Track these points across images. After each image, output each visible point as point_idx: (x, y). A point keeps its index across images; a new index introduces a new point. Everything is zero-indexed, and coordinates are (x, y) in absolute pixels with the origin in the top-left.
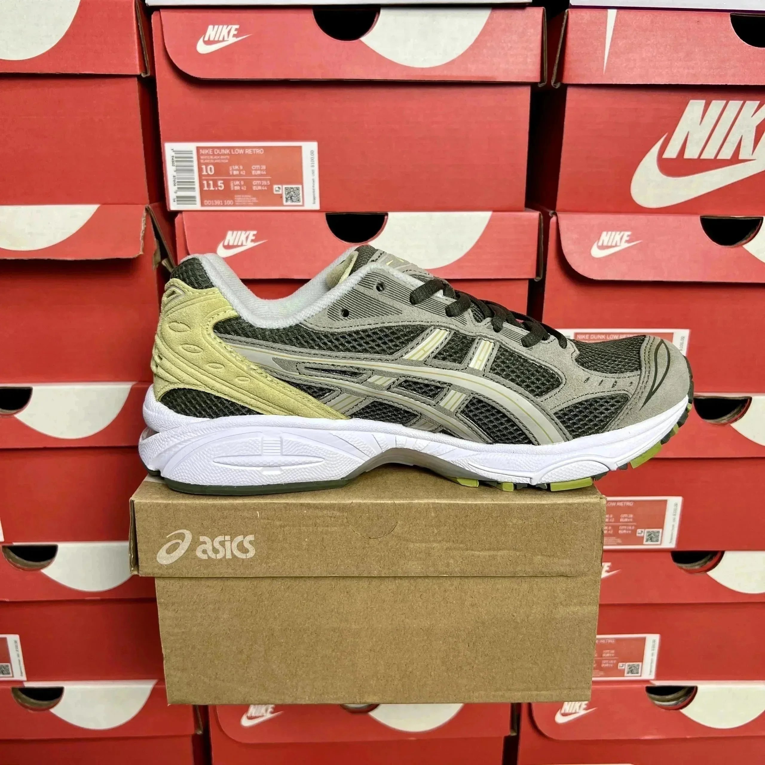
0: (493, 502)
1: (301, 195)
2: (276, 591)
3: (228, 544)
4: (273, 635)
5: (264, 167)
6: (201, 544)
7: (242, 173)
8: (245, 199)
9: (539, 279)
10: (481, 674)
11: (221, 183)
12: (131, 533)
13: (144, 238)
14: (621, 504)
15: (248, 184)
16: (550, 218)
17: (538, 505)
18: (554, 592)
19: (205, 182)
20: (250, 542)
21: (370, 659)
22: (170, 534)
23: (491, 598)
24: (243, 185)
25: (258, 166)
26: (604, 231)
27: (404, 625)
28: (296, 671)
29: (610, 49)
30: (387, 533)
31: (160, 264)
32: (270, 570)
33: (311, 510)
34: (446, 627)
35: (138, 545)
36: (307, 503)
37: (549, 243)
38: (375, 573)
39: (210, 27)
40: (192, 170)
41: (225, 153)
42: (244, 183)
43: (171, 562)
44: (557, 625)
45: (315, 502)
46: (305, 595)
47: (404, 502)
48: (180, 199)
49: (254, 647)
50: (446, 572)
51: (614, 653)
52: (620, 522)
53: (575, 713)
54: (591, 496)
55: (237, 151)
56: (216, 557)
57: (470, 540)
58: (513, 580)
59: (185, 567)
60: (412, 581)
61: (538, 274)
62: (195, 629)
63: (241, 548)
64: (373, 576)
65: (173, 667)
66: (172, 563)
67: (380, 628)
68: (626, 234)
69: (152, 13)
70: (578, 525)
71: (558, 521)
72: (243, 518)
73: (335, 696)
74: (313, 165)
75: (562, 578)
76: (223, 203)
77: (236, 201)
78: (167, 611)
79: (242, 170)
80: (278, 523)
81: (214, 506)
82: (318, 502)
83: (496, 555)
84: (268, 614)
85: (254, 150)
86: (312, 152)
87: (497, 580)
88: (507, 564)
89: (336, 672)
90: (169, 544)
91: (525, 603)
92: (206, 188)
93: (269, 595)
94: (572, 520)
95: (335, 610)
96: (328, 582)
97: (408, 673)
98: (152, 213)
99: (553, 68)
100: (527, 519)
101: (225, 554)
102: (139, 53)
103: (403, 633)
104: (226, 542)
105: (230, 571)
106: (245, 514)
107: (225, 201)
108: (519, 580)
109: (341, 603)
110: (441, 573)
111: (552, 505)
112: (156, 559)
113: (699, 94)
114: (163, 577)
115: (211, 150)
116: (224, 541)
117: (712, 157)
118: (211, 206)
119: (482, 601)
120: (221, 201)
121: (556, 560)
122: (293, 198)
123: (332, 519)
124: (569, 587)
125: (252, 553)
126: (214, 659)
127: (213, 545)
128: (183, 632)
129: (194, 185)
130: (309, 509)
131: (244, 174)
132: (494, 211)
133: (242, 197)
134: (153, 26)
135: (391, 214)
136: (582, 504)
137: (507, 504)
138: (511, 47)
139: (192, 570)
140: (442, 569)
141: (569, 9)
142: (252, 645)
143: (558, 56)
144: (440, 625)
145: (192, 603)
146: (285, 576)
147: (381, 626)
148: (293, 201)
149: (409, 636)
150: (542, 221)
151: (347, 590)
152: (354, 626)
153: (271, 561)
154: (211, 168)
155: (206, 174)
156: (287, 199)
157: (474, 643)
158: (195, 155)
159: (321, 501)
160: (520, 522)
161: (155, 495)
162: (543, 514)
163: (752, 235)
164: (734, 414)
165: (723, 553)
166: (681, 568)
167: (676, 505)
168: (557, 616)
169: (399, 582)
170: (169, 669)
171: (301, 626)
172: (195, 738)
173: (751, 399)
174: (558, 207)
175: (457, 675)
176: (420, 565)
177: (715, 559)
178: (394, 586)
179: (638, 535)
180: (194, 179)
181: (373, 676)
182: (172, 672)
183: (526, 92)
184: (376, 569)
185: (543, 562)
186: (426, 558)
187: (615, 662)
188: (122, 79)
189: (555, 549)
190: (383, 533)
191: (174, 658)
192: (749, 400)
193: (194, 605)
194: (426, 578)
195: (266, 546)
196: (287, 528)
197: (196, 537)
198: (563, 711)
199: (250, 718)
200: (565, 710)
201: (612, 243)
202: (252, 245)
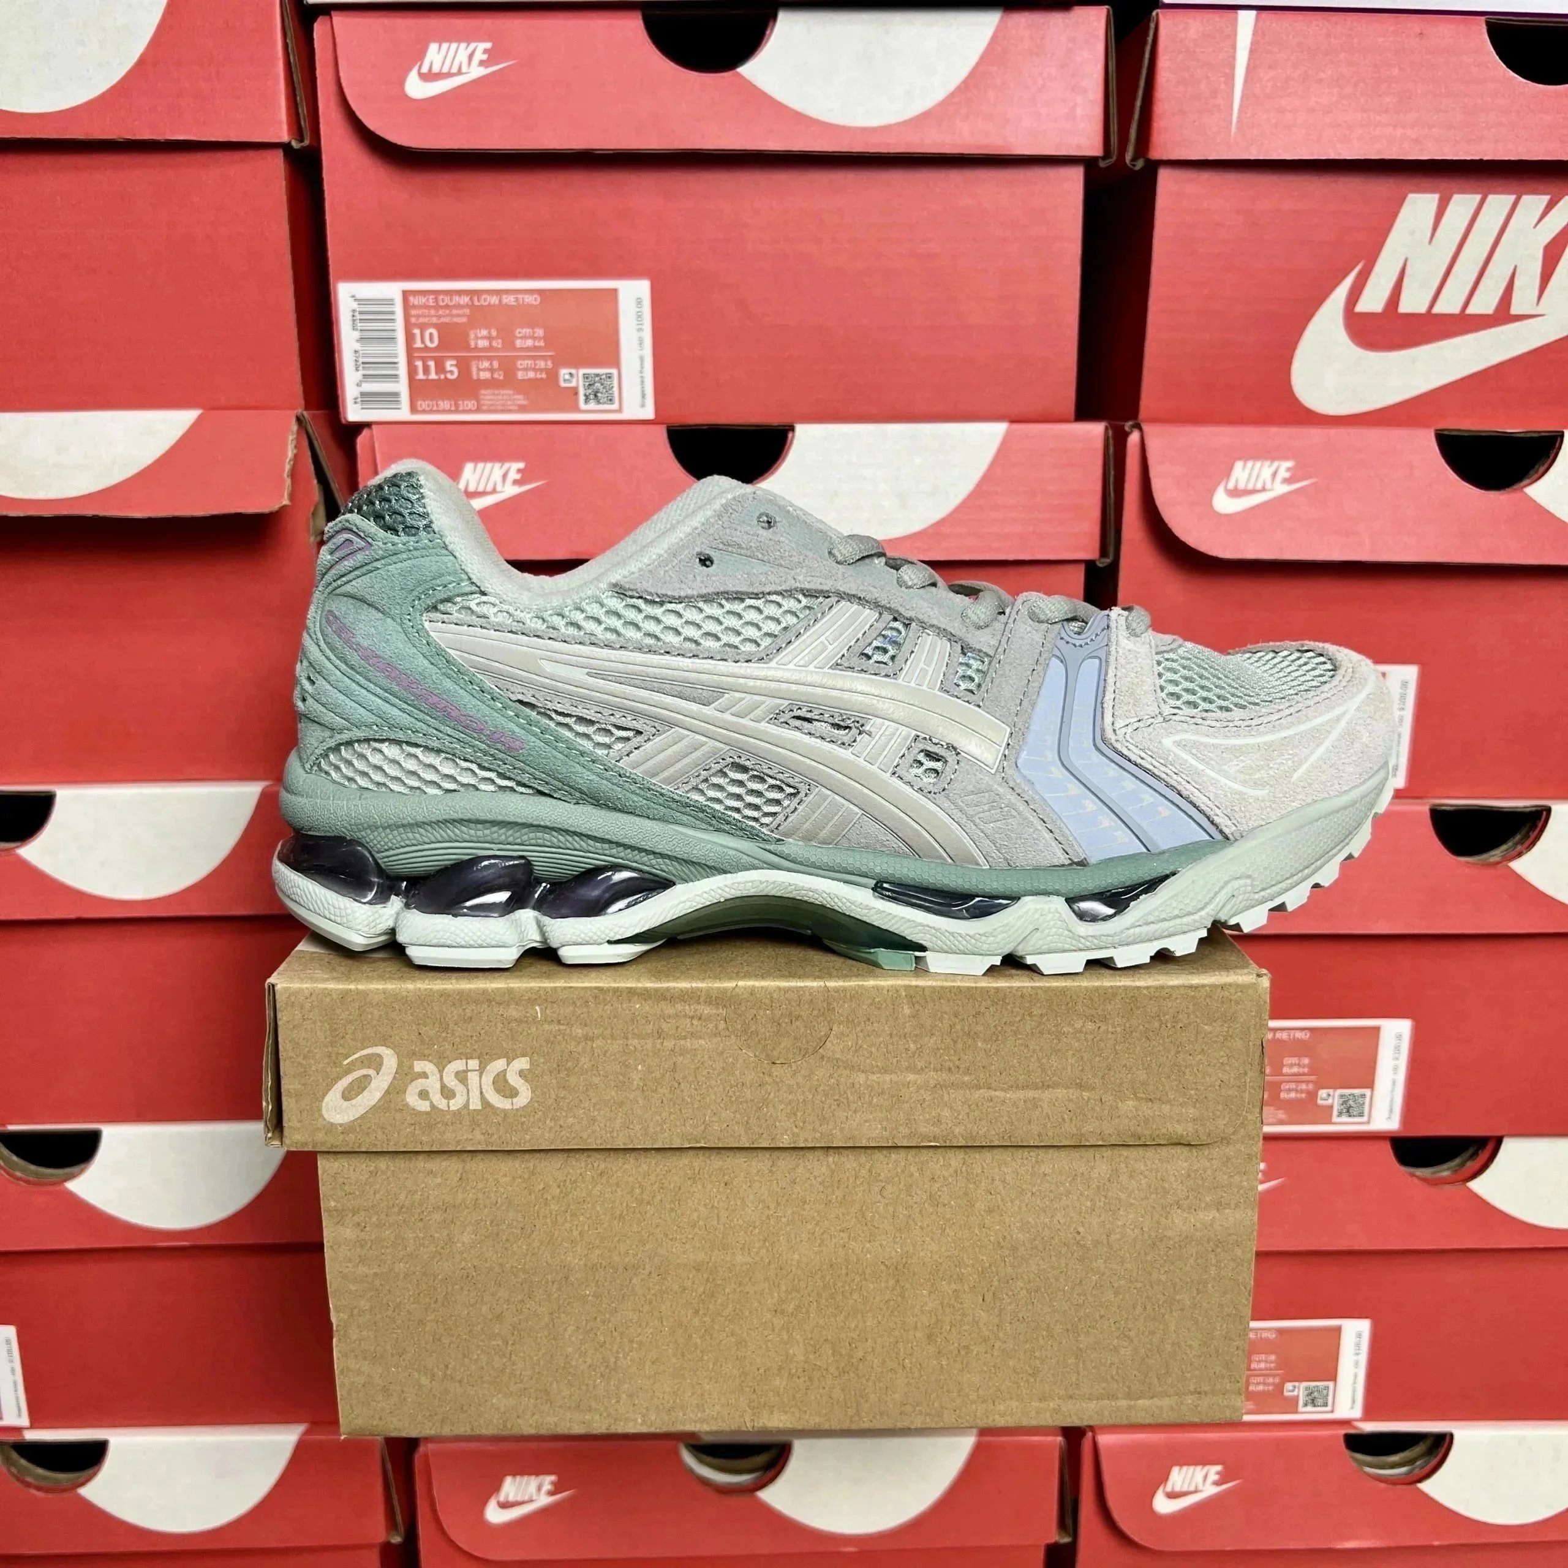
0: (1033, 984)
1: (616, 389)
2: (575, 1181)
3: (473, 1078)
4: (567, 1278)
5: (540, 332)
6: (416, 1079)
7: (494, 344)
8: (500, 397)
9: (1107, 561)
10: (1011, 1363)
11: (451, 365)
13: (293, 474)
14: (1284, 1036)
15: (508, 367)
16: (1126, 435)
17: (1126, 989)
18: (1163, 1180)
19: (419, 364)
20: (521, 1073)
21: (773, 1330)
22: (350, 1056)
23: (1029, 1194)
24: (498, 370)
25: (528, 331)
26: (1239, 459)
27: (846, 1254)
28: (617, 1358)
29: (1243, 91)
30: (811, 1051)
32: (562, 1134)
33: (649, 1002)
34: (936, 1257)
35: (283, 1082)
36: (641, 988)
37: (1126, 486)
38: (785, 1141)
39: (433, 47)
40: (393, 340)
41: (462, 302)
42: (500, 364)
43: (352, 1118)
45: (657, 985)
46: (638, 1191)
47: (847, 984)
48: (367, 398)
49: (528, 1306)
50: (934, 1137)
51: (1275, 1362)
52: (1283, 1075)
53: (1196, 1492)
54: (1238, 971)
55: (485, 300)
56: (449, 1107)
57: (984, 1067)
58: (1076, 1153)
59: (383, 1128)
60: (863, 1159)
61: (1103, 553)
62: (401, 1267)
63: (502, 1085)
64: (781, 1145)
65: (353, 1351)
66: (354, 1121)
67: (794, 1263)
68: (1285, 467)
69: (315, 20)
70: (1210, 1033)
71: (1169, 1025)
72: (506, 1021)
73: (699, 1415)
74: (640, 327)
75: (1178, 1150)
76: (457, 405)
77: (482, 401)
78: (341, 1228)
79: (493, 338)
80: (579, 1031)
81: (444, 994)
82: (665, 985)
83: (1040, 1100)
84: (556, 1233)
85: (520, 296)
86: (639, 302)
87: (1042, 1153)
88: (1064, 1120)
89: (701, 1359)
90: (349, 1078)
91: (1102, 1204)
92: (421, 376)
93: (561, 1192)
94: (1198, 1020)
95: (701, 1223)
96: (685, 1160)
97: (854, 1361)
98: (309, 427)
99: (1129, 127)
100: (1105, 1019)
101: (468, 1100)
102: (288, 99)
103: (844, 1271)
104: (469, 1073)
105: (478, 1136)
106: (513, 1012)
107: (460, 402)
108: (1090, 1154)
109: (713, 1206)
110: (925, 1137)
111: (1157, 988)
112: (319, 1110)
113: (1426, 182)
114: (334, 1153)
115: (431, 297)
116: (466, 1071)
117: (1456, 310)
118: (431, 411)
119: (1012, 1201)
120: (453, 403)
121: (1166, 1108)
122: (599, 395)
124: (1195, 1167)
125: (524, 1097)
126: (442, 1335)
127: (441, 1079)
128: (376, 1274)
129: (397, 369)
130: (646, 1001)
132: (1013, 421)
133: (494, 394)
134: (316, 46)
135: (800, 429)
136: (1219, 986)
137: (1063, 988)
138: (1044, 86)
139: (396, 1135)
140: (926, 1130)
141: (1159, 10)
142: (522, 1301)
143: (1138, 103)
144: (922, 1254)
145: (396, 1209)
146: (595, 1146)
147: (796, 1256)
148: (599, 402)
149: (858, 1279)
150: (1111, 441)
152: (739, 1259)
153: (564, 1114)
154: (431, 335)
155: (422, 346)
156: (587, 397)
157: (994, 1294)
158: (398, 309)
159: (672, 985)
160: (1090, 1026)
161: (319, 974)
162: (1138, 1008)
163: (1542, 469)
164: (1516, 844)
165: (1498, 1141)
166: (1412, 1175)
167: (1399, 1037)
168: (1170, 1233)
169: (836, 1159)
170: (345, 1356)
171: (627, 1260)
172: (386, 1549)
173: (1549, 810)
174: (1143, 412)
175: (958, 1365)
176: (880, 1122)
177: (1484, 1155)
178: (824, 1169)
179: (1320, 1102)
180: (396, 357)
181: (780, 1368)
182: (352, 1363)
183: (1075, 177)
184: (786, 1131)
185: (1140, 1113)
186: (893, 1107)
187: (1277, 1380)
188: (251, 154)
189: (1164, 1086)
190: (803, 1053)
191: (357, 1331)
192: (1545, 813)
193: (399, 1213)
194: (892, 1151)
195: (554, 1081)
196: (598, 1043)
197: (407, 1063)
198: (1169, 1489)
199: (505, 1505)
200: (1173, 1485)
201: (1255, 485)
202: (516, 490)
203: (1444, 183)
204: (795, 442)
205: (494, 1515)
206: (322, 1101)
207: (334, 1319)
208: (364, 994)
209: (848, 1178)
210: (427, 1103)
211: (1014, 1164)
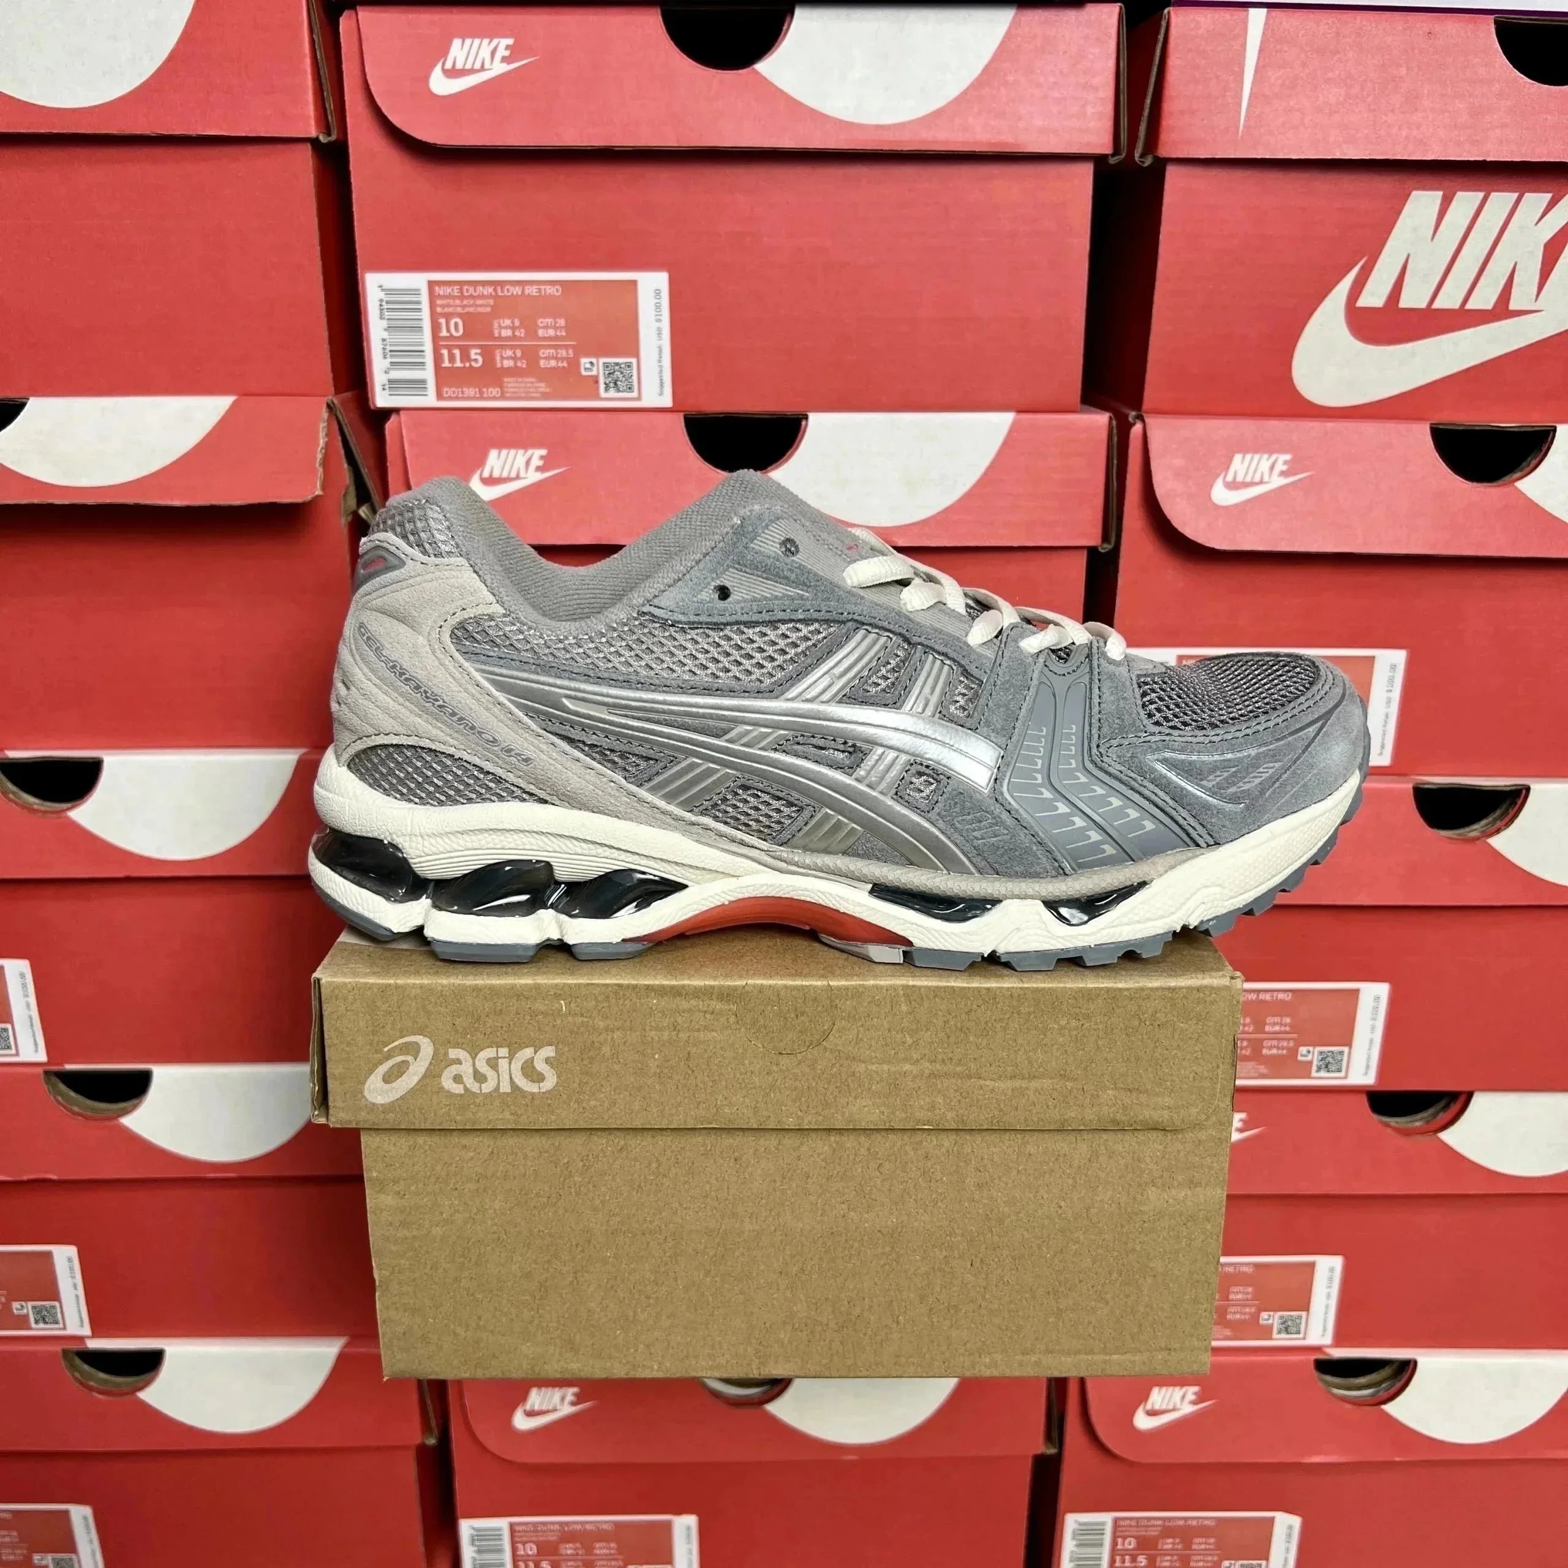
0: (1021, 985)
1: (635, 378)
2: (597, 1156)
3: (503, 1064)
4: (589, 1242)
5: (562, 322)
6: (451, 1065)
7: (517, 333)
8: (523, 385)
9: (1108, 547)
10: (997, 1321)
11: (476, 354)
12: (314, 1043)
13: (325, 462)
14: (1268, 997)
15: (530, 354)
16: (1130, 425)
17: (1108, 990)
18: (1139, 1161)
19: (445, 352)
20: (547, 1060)
21: (778, 1289)
22: (389, 1044)
23: (1015, 1172)
24: (521, 358)
25: (549, 321)
26: (1239, 452)
27: (847, 1223)
28: (635, 1312)
29: (1252, 89)
30: (815, 1043)
31: (355, 514)
32: (585, 1115)
33: (666, 998)
34: (928, 1227)
35: (328, 1066)
36: (658, 985)
37: (1128, 476)
38: (790, 1122)
39: (456, 43)
40: (420, 329)
41: (486, 293)
42: (523, 353)
43: (392, 1099)
44: (1146, 1225)
45: (674, 983)
46: (654, 1165)
47: (848, 983)
48: (394, 385)
49: (554, 1266)
50: (928, 1121)
51: (1251, 1293)
52: (1266, 1033)
53: (1174, 1410)
54: (1214, 974)
55: (508, 290)
56: (481, 1090)
57: (975, 1059)
58: (1058, 1137)
59: (421, 1109)
60: (862, 1139)
61: (1105, 538)
62: (437, 1231)
63: (530, 1071)
64: (787, 1127)
65: (394, 1304)
66: (393, 1102)
67: (798, 1230)
68: (1282, 460)
69: (341, 15)
70: (1187, 1030)
71: (1147, 1023)
72: (534, 1014)
73: (710, 1363)
74: (658, 317)
75: (1153, 1135)
76: (481, 392)
77: (506, 389)
78: (383, 1196)
79: (516, 328)
80: (600, 1023)
81: (476, 989)
82: (681, 983)
83: (1027, 1088)
84: (580, 1202)
85: (542, 287)
86: (658, 293)
87: (1027, 1136)
88: (1048, 1107)
89: (712, 1315)
90: (389, 1064)
91: (1082, 1181)
92: (446, 364)
93: (584, 1165)
94: (1175, 1019)
95: (713, 1194)
96: (699, 1139)
97: (853, 1319)
98: (339, 414)
99: (1139, 125)
100: (1088, 1017)
101: (499, 1083)
102: (315, 94)
103: (844, 1238)
104: (499, 1060)
105: (508, 1116)
106: (540, 1006)
107: (485, 390)
108: (1072, 1137)
109: (723, 1180)
110: (918, 1122)
111: (1137, 989)
112: (362, 1092)
113: (1430, 179)
114: (376, 1129)
115: (456, 287)
116: (497, 1058)
117: (1456, 305)
118: (457, 398)
119: (1000, 1178)
120: (477, 390)
121: (1143, 1098)
122: (619, 383)
123: (708, 1016)
124: (1170, 1150)
125: (550, 1082)
127: (474, 1065)
128: (414, 1237)
129: (423, 357)
130: (662, 997)
131: (522, 335)
132: (1019, 411)
133: (517, 382)
134: (342, 40)
135: (813, 417)
136: (1194, 988)
137: (1049, 989)
138: (1055, 83)
139: (432, 1114)
140: (921, 1115)
141: (1171, 8)
142: (549, 1262)
143: (1148, 101)
144: (916, 1224)
145: (433, 1179)
146: (615, 1126)
147: (800, 1225)
148: (618, 391)
149: (856, 1245)
150: (1115, 431)
151: (736, 1154)
152: (748, 1226)
153: (587, 1097)
154: (456, 324)
155: (448, 335)
156: (607, 386)
157: (981, 1260)
158: (424, 298)
159: (686, 982)
160: (1074, 1023)
161: (362, 968)
162: (1119, 1007)
163: (1534, 462)
164: (1495, 820)
165: (1469, 1096)
166: (1387, 1125)
167: (1377, 999)
168: (1144, 1208)
169: (838, 1139)
170: (387, 1308)
171: (645, 1226)
172: (422, 1451)
173: (1528, 789)
174: (1147, 403)
175: (948, 1322)
176: (878, 1107)
177: (1455, 1107)
178: (826, 1148)
179: (1300, 1058)
180: (422, 345)
181: (785, 1323)
182: (392, 1313)
183: (1085, 173)
184: (792, 1114)
185: (1118, 1101)
186: (890, 1093)
187: (1253, 1310)
188: (280, 147)
189: (1141, 1077)
190: (807, 1043)
191: (397, 1287)
192: (1524, 791)
193: (435, 1183)
194: (889, 1132)
195: (578, 1068)
196: (617, 1034)
197: (442, 1051)
198: (1149, 1406)
199: (531, 1414)
200: (1153, 1404)
201: (1253, 477)
202: (538, 476)
203: (1449, 182)
204: (808, 430)
205: (521, 1422)
206: (364, 1084)
207: (376, 1275)
208: (403, 988)
209: (848, 1156)
210: (461, 1086)
211: (1001, 1144)
